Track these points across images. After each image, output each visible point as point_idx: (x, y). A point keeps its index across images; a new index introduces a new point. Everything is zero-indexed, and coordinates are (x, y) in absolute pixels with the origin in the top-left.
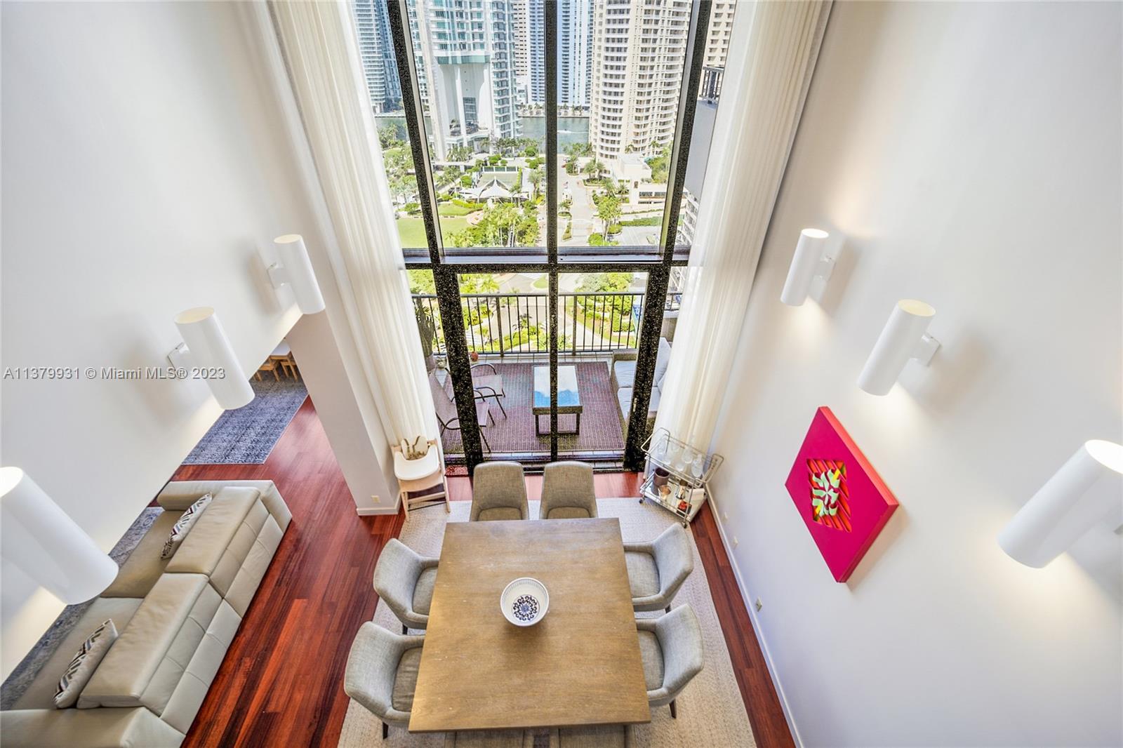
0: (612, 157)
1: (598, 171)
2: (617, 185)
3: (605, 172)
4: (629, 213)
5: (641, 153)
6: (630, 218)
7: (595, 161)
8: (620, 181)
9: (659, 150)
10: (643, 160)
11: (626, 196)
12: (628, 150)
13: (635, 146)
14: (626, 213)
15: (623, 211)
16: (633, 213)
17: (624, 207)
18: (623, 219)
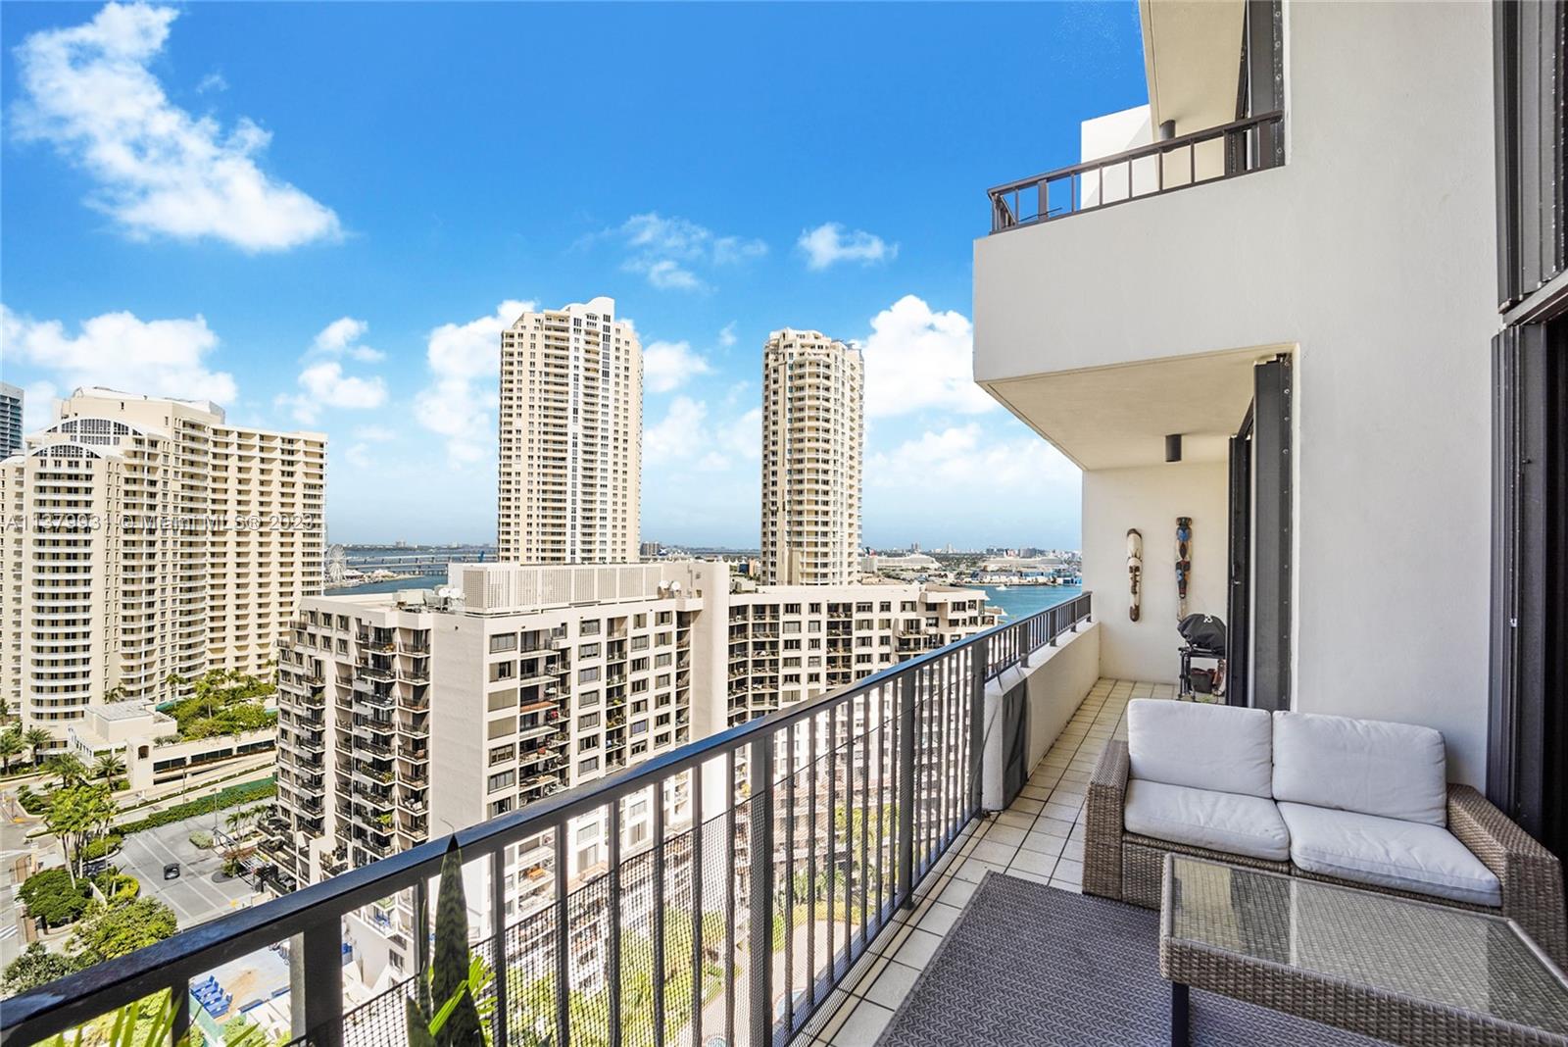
0: (73, 715)
1: (31, 747)
2: (92, 763)
3: (53, 745)
4: (135, 807)
5: (144, 699)
6: (142, 815)
7: (18, 732)
8: (96, 754)
9: (185, 688)
10: (152, 708)
11: (123, 776)
12: (110, 697)
13: (129, 688)
14: (126, 810)
15: (121, 805)
16: (146, 803)
17: (120, 798)
18: (118, 821)
